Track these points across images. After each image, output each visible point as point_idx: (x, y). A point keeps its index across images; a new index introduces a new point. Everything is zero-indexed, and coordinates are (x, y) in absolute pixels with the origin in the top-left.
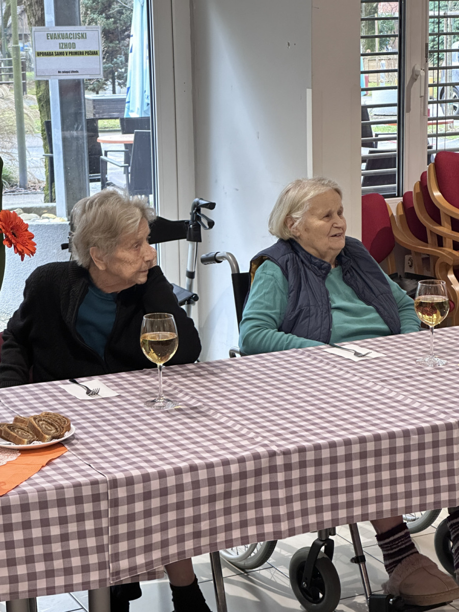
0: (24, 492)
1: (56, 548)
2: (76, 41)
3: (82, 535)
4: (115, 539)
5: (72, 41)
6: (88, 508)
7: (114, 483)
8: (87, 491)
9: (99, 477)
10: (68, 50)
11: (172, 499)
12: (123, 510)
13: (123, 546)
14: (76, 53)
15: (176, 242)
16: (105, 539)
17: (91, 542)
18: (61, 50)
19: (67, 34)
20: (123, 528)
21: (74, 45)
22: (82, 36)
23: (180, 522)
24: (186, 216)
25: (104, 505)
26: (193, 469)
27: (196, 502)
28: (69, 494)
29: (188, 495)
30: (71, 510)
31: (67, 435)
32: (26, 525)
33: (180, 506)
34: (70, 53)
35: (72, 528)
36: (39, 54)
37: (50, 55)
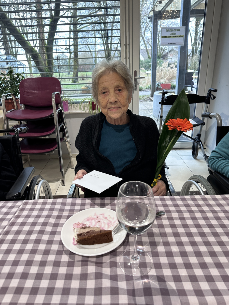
2: (176, 32)
5: (174, 32)
10: (173, 35)
14: (175, 37)
18: (170, 36)
19: (173, 29)
21: (175, 34)
22: (178, 30)
36: (162, 37)
37: (166, 37)
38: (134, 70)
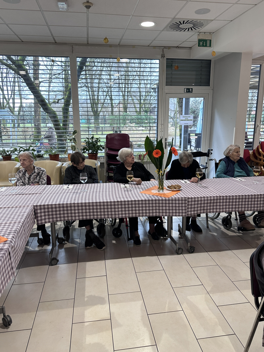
0: (172, 198)
1: (177, 208)
3: (182, 207)
4: (188, 208)
6: (184, 202)
7: (189, 198)
8: (184, 199)
9: (186, 197)
11: (199, 202)
12: (190, 203)
13: (189, 210)
14: (188, 120)
15: (204, 157)
16: (186, 208)
17: (184, 208)
20: (190, 206)
23: (201, 207)
24: (206, 152)
25: (186, 202)
26: (204, 197)
27: (204, 203)
28: (180, 199)
29: (203, 202)
30: (180, 202)
31: (181, 189)
32: (172, 203)
33: (201, 204)
35: (180, 205)
36: (181, 120)
37: (183, 120)
38: (165, 138)
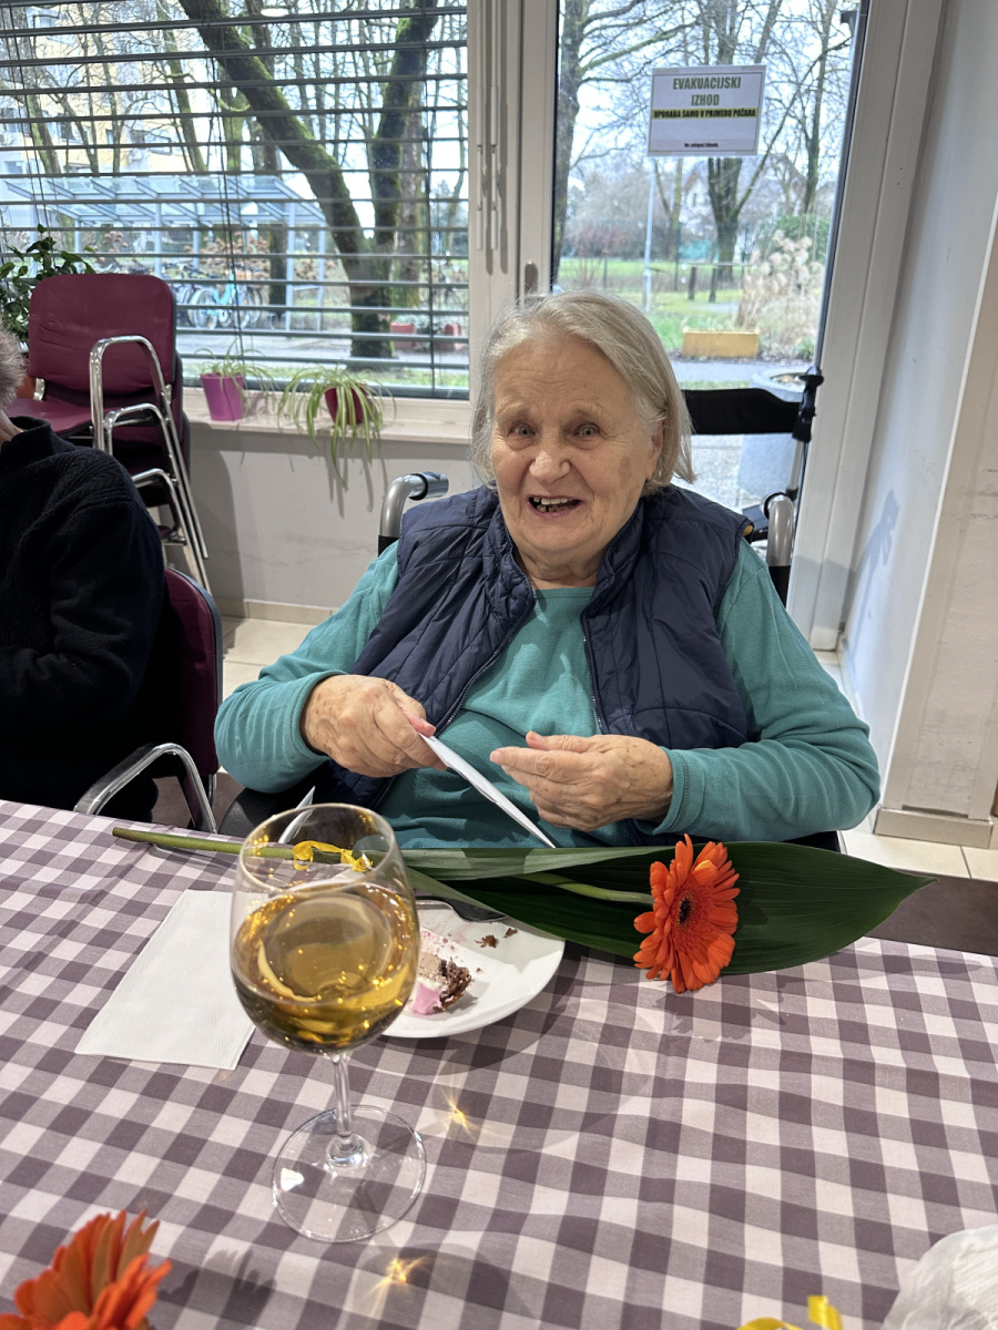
2: (720, 92)
5: (713, 92)
10: (706, 107)
14: (718, 113)
19: (707, 79)
21: (716, 99)
22: (734, 82)
34: (707, 112)
37: (673, 114)
